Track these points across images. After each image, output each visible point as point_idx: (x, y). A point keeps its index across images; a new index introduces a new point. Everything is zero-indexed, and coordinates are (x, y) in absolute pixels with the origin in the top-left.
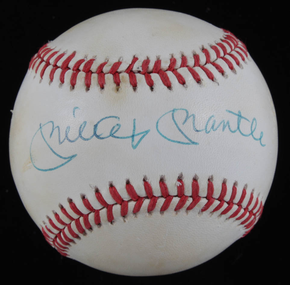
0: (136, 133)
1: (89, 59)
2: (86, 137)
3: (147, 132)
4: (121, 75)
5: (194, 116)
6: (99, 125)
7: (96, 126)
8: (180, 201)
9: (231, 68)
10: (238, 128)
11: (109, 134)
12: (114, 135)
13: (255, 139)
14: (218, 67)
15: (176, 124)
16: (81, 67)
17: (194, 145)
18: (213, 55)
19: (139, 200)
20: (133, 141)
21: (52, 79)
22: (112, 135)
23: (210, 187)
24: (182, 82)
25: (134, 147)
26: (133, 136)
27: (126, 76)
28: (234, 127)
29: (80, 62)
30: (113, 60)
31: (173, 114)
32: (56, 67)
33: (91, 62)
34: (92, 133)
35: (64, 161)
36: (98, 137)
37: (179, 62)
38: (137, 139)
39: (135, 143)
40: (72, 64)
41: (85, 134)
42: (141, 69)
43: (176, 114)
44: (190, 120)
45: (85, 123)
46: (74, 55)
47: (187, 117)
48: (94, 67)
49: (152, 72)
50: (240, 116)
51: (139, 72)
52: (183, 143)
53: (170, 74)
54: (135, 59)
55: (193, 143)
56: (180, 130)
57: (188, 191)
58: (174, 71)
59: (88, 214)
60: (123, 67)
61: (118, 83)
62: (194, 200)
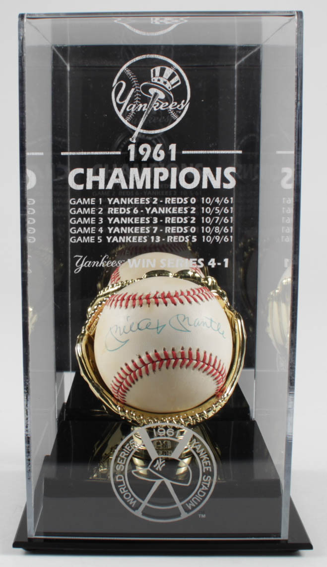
0: (159, 326)
1: (134, 294)
2: (134, 330)
3: (164, 326)
4: (150, 300)
5: (188, 318)
6: (140, 324)
7: (139, 324)
8: (182, 361)
9: (206, 298)
10: (211, 326)
11: (145, 327)
12: (149, 328)
13: (220, 333)
14: (199, 297)
15: (179, 321)
16: (131, 298)
17: (188, 332)
18: (197, 292)
19: (161, 360)
20: (157, 330)
21: (116, 306)
22: (147, 328)
23: (198, 355)
24: (182, 302)
25: (158, 333)
26: (157, 328)
27: (153, 300)
28: (209, 325)
29: (130, 296)
30: (146, 294)
31: (177, 318)
32: (118, 300)
33: (135, 295)
34: (137, 328)
35: (123, 344)
36: (140, 329)
37: (180, 293)
38: (159, 329)
39: (159, 331)
40: (126, 298)
41: (133, 329)
42: (160, 297)
43: (179, 317)
44: (186, 320)
45: (133, 323)
46: (126, 294)
47: (185, 319)
48: (137, 297)
49: (166, 297)
50: (211, 320)
51: (160, 298)
52: (183, 331)
53: (175, 299)
54: (157, 293)
55: (189, 331)
56: (181, 324)
57: (187, 356)
58: (177, 297)
59: (135, 371)
60: (152, 296)
61: (149, 303)
62: (190, 361)
